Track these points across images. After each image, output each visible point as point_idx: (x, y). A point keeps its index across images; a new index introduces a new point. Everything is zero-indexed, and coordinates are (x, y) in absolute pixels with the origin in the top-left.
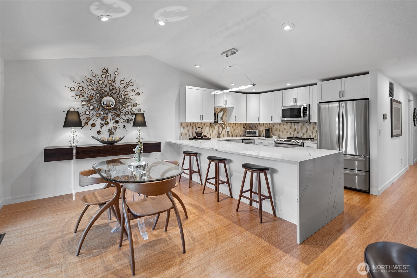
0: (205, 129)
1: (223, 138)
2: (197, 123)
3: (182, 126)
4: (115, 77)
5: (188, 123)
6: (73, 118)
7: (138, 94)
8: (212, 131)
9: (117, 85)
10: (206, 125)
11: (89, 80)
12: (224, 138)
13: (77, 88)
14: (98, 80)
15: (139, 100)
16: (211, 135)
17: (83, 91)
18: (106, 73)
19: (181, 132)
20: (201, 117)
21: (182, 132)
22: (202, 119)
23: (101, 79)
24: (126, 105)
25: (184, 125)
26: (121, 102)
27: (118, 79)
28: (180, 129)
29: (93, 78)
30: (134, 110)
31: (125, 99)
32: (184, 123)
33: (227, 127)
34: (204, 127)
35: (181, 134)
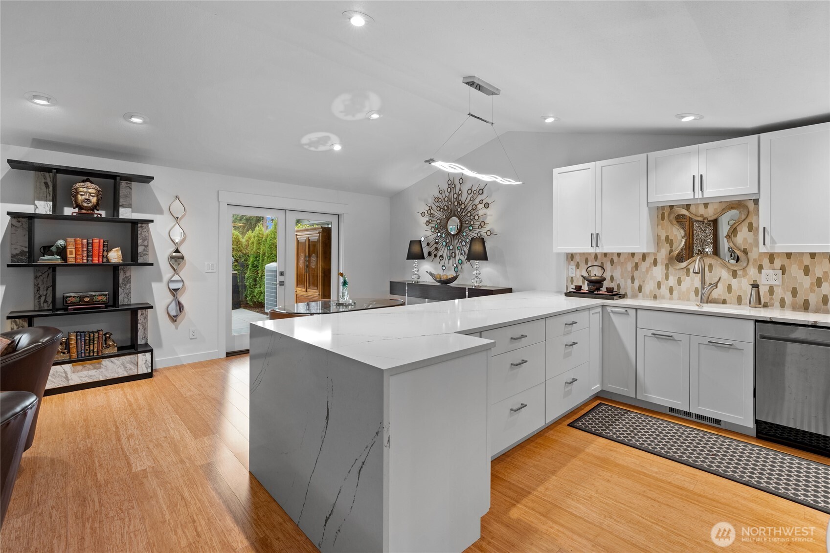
0: (647, 271)
1: (737, 306)
2: (619, 255)
3: (572, 260)
4: (461, 187)
5: (589, 254)
6: (416, 249)
7: (487, 206)
8: (679, 278)
9: (463, 198)
10: (649, 260)
11: (437, 200)
12: (742, 306)
13: (426, 212)
14: (444, 197)
15: (491, 215)
16: (675, 292)
17: (432, 215)
18: (451, 185)
19: (570, 275)
20: (595, 239)
21: (574, 275)
22: (594, 244)
23: (447, 194)
24: (473, 226)
25: (577, 259)
26: (467, 222)
27: (465, 189)
28: (568, 268)
29: (440, 196)
30: (482, 234)
31: (472, 217)
32: (578, 256)
33: (760, 268)
34: (643, 266)
35: (570, 281)
